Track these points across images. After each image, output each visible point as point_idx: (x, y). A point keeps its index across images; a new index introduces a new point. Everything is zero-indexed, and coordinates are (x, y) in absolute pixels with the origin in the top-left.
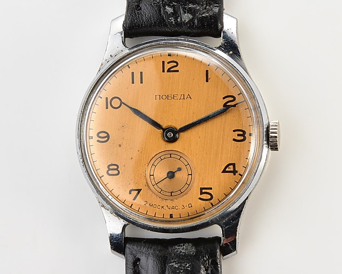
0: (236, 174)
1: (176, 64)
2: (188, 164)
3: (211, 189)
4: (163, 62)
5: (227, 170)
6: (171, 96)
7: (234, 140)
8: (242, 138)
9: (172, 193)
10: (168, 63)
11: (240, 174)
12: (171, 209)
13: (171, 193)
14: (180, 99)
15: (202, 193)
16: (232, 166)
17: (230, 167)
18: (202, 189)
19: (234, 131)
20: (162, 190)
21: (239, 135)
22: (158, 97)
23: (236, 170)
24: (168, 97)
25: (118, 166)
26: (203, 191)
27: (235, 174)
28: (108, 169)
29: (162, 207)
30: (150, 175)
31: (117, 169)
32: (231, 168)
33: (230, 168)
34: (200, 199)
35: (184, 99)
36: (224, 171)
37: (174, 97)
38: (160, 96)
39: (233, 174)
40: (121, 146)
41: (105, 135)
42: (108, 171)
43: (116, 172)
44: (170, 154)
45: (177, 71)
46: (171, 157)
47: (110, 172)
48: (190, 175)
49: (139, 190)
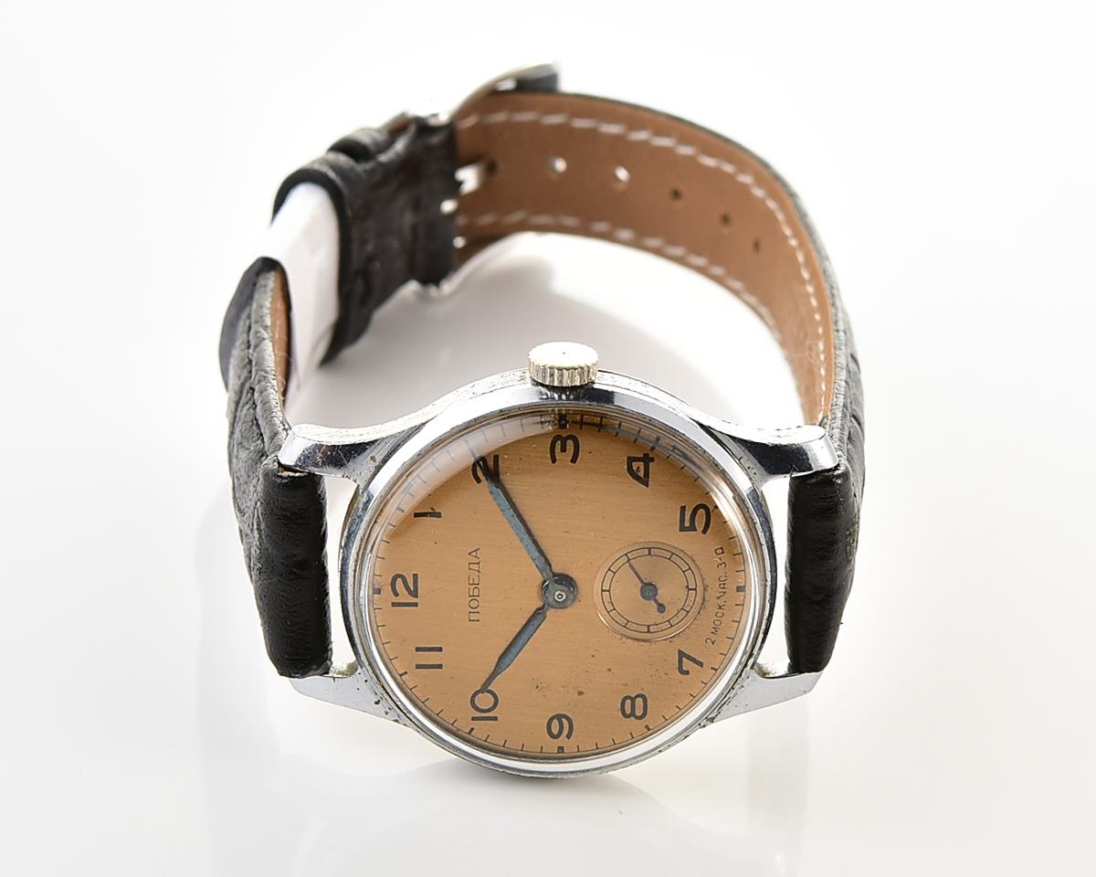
0: (651, 456)
1: (399, 579)
2: (626, 554)
3: (683, 508)
4: (394, 604)
5: (641, 474)
6: (471, 590)
7: (574, 460)
8: (570, 443)
9: (690, 587)
10: (396, 595)
11: (652, 449)
12: (724, 590)
13: (690, 590)
14: (479, 571)
15: (692, 528)
16: (633, 464)
17: (635, 468)
18: (682, 528)
19: (554, 461)
20: (682, 609)
21: (563, 449)
22: (473, 617)
24: (474, 596)
25: (627, 698)
26: (687, 524)
27: (652, 460)
28: (632, 717)
29: (720, 608)
30: (649, 632)
31: (633, 700)
32: (638, 466)
33: (638, 469)
34: (705, 531)
35: (478, 563)
36: (645, 481)
37: (474, 584)
38: (470, 613)
39: (651, 464)
40: (581, 690)
41: (555, 722)
42: (637, 718)
43: (639, 701)
44: (603, 591)
45: (415, 576)
46: (609, 591)
47: (639, 712)
48: (649, 552)
49: (681, 654)
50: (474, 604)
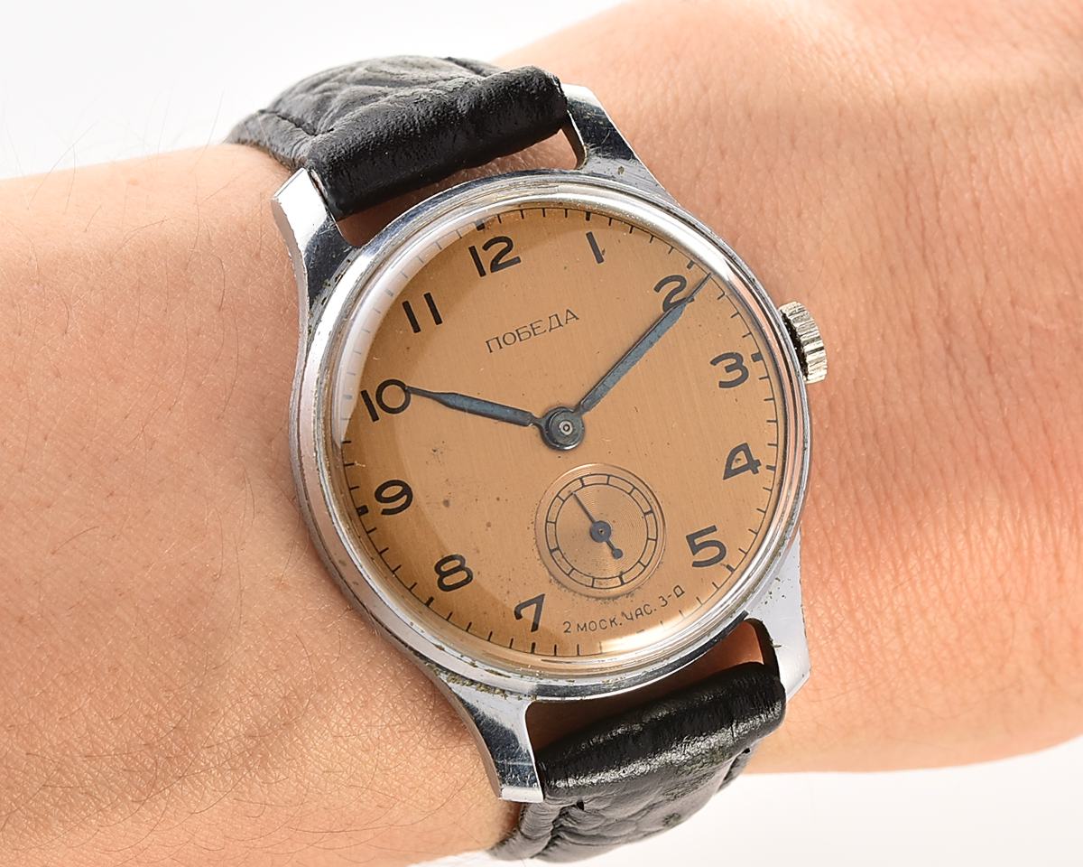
0: (758, 468)
1: (506, 245)
2: (635, 488)
3: (713, 529)
4: (473, 250)
5: (734, 466)
6: (525, 329)
7: (723, 385)
8: (738, 374)
9: (623, 576)
10: (486, 247)
11: (769, 467)
12: (634, 617)
13: (620, 577)
14: (551, 329)
15: (695, 549)
16: (742, 452)
17: (737, 456)
18: (691, 538)
19: (714, 362)
20: (594, 578)
21: (729, 369)
22: (494, 344)
23: (755, 459)
24: (519, 335)
25: (462, 559)
26: (698, 541)
27: (756, 472)
28: (438, 576)
29: (611, 622)
30: (551, 551)
31: (461, 567)
32: (742, 459)
33: (739, 459)
34: (696, 564)
35: (560, 325)
36: (729, 473)
37: (533, 329)
38: (497, 338)
39: (750, 471)
40: (451, 503)
41: (399, 489)
42: (440, 581)
43: (462, 576)
44: (581, 479)
45: (517, 260)
46: (584, 486)
47: (448, 581)
48: (647, 513)
49: (539, 601)
50: (509, 339)
